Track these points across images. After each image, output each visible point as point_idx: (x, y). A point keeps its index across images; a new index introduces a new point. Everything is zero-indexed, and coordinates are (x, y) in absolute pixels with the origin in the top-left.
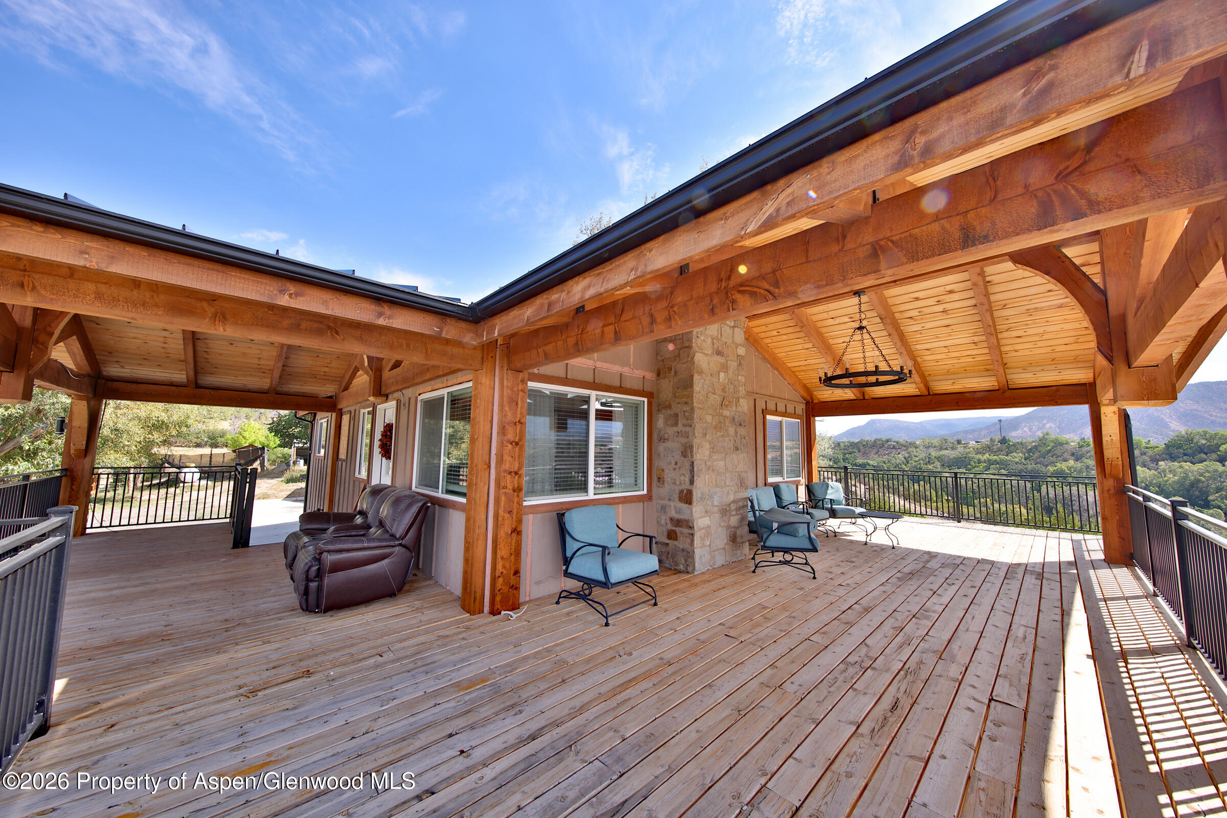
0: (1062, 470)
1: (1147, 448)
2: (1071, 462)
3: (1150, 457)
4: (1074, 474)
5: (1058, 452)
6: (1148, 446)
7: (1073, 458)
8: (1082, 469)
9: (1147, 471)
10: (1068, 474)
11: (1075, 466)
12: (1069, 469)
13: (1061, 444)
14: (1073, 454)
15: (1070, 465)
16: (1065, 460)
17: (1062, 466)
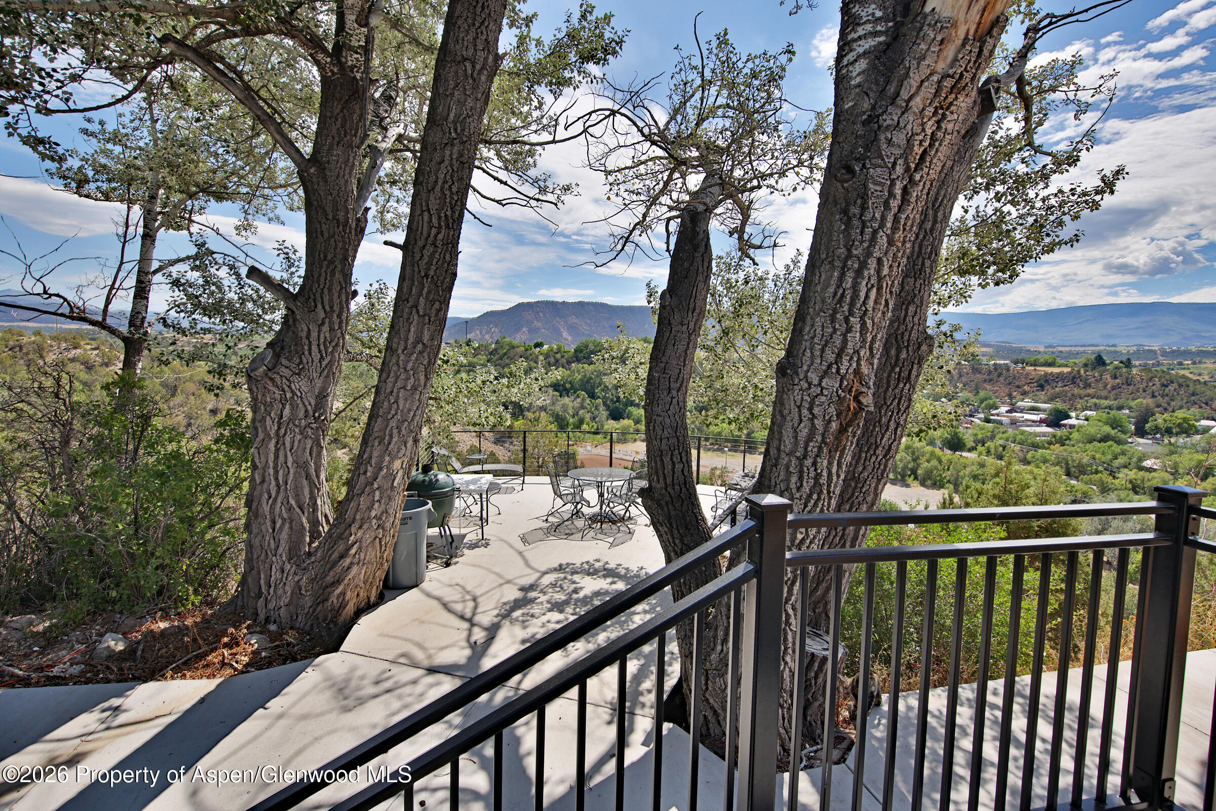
1: (565, 352)
3: (567, 360)
6: (566, 350)
9: (565, 371)
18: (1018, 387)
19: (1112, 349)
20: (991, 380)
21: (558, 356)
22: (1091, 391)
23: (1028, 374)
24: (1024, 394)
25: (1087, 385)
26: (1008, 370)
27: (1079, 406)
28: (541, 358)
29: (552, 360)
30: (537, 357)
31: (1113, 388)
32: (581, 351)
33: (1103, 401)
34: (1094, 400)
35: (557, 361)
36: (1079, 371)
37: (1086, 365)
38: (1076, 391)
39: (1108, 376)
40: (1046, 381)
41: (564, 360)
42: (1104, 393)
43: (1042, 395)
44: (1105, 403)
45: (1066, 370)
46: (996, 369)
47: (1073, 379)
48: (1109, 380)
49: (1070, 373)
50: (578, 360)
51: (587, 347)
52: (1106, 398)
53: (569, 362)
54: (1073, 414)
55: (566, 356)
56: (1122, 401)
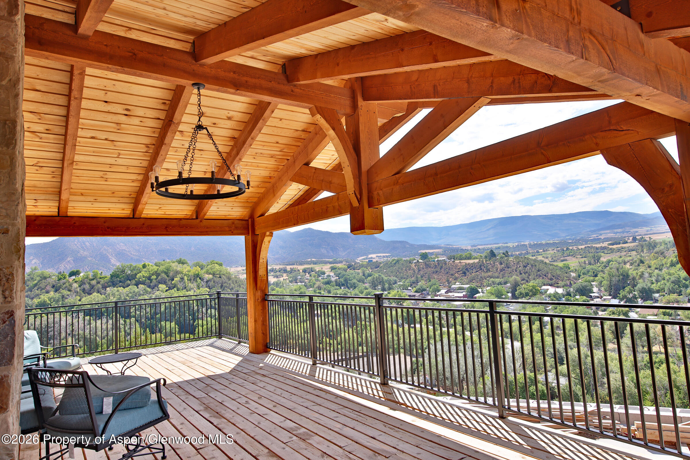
0: (44, 301)
1: (100, 278)
2: (52, 294)
3: (102, 285)
4: (54, 304)
5: (42, 285)
6: (102, 276)
7: (53, 290)
8: (59, 298)
9: (100, 295)
10: (49, 304)
11: (55, 296)
12: (50, 299)
13: (45, 278)
14: (53, 287)
15: (51, 296)
16: (47, 292)
17: (44, 297)
18: (452, 275)
19: (506, 245)
20: (437, 272)
21: (94, 282)
22: (490, 274)
23: (457, 265)
24: (456, 279)
25: (488, 270)
26: (445, 264)
27: (485, 284)
28: (75, 285)
29: (87, 287)
30: (71, 285)
31: (501, 271)
32: (117, 276)
33: (496, 279)
34: (492, 279)
35: (92, 287)
36: (483, 261)
37: (486, 257)
38: (483, 274)
39: (498, 263)
40: (467, 269)
41: (100, 286)
42: (496, 274)
43: (465, 279)
44: (497, 280)
45: (476, 261)
46: (438, 264)
47: (480, 267)
48: (499, 266)
49: (478, 263)
50: (114, 285)
51: (123, 271)
52: (498, 277)
53: (104, 287)
54: (480, 290)
55: (102, 281)
56: (506, 278)
